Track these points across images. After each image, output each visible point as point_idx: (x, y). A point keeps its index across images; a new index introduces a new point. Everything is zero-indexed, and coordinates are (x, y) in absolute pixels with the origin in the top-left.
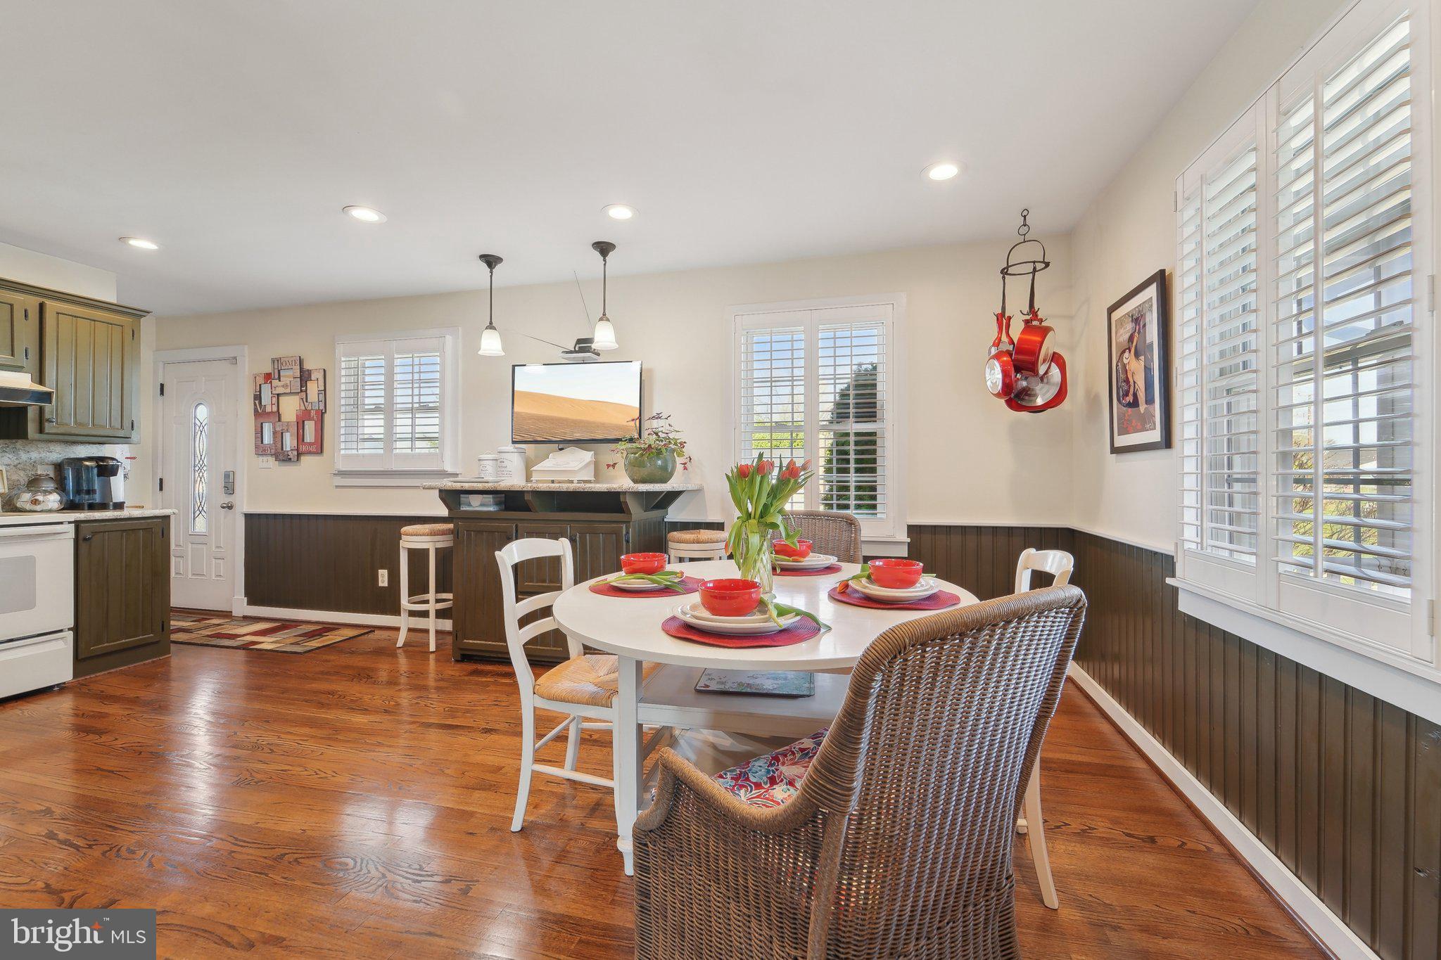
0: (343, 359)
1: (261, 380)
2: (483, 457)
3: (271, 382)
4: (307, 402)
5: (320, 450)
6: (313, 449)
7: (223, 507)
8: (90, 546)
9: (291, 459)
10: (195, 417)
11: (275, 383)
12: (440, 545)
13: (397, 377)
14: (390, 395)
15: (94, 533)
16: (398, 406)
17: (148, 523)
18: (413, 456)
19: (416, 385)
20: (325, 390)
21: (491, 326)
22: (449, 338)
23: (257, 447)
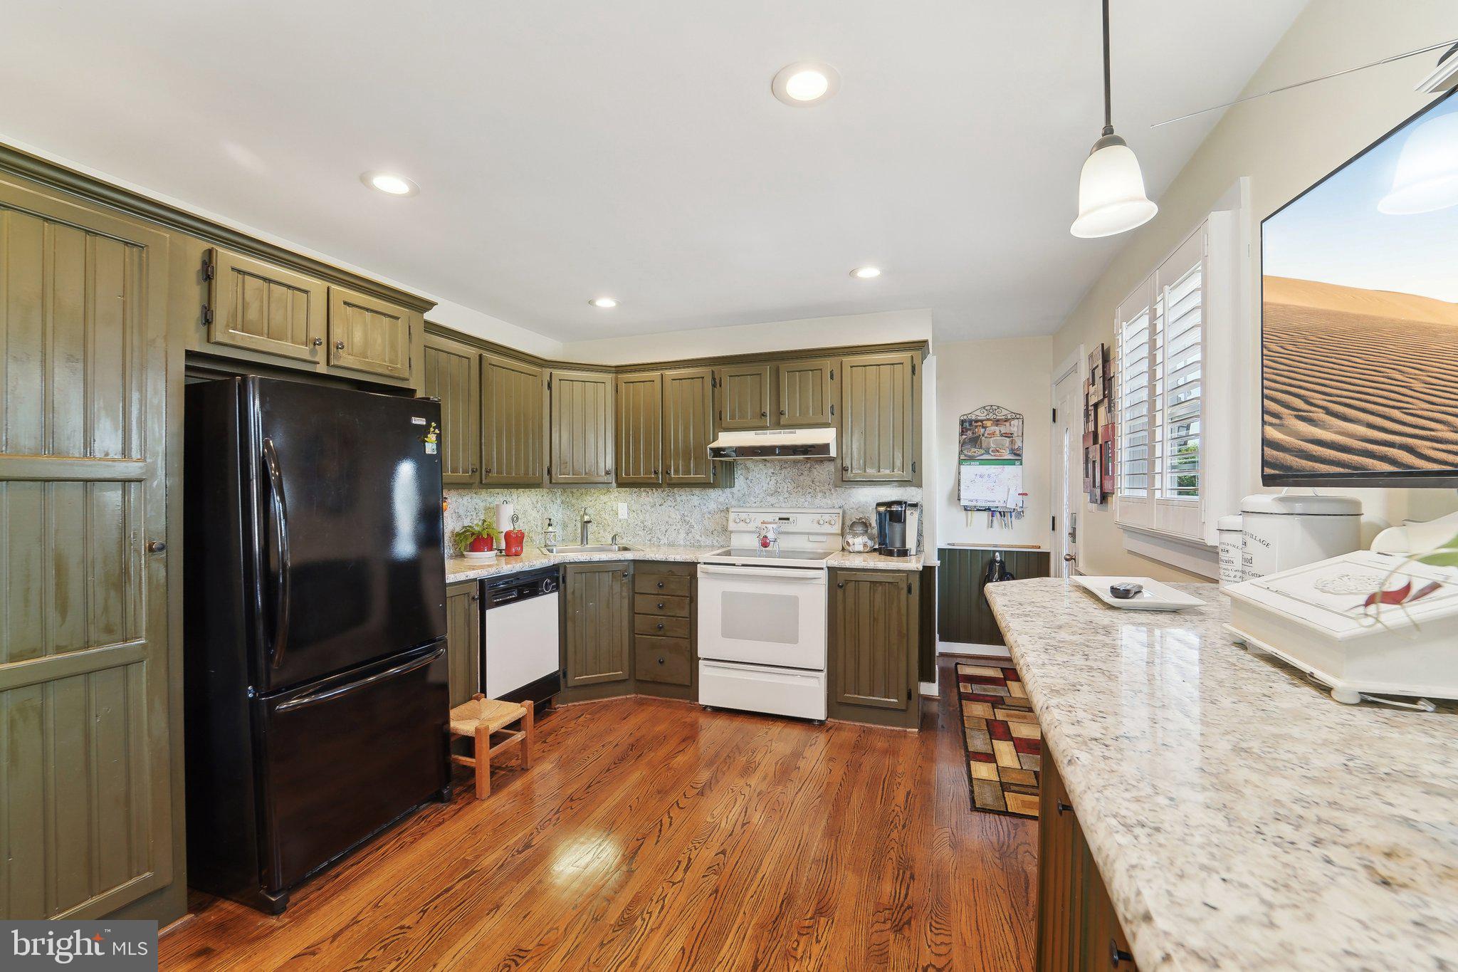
0: (1120, 330)
4: (1110, 411)
6: (1110, 486)
7: (1067, 559)
8: (844, 593)
9: (1097, 500)
11: (1091, 389)
15: (847, 582)
17: (894, 577)
23: (1084, 483)
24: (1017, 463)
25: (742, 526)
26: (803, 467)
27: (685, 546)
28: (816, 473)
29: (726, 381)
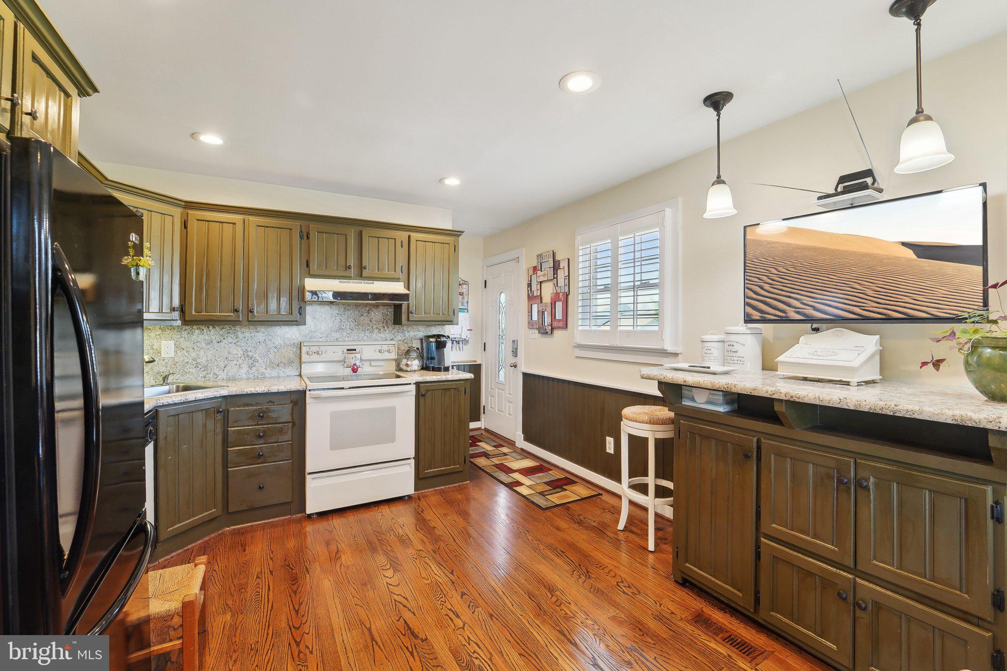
0: (580, 248)
1: (531, 272)
2: (706, 337)
3: (536, 273)
4: (557, 286)
5: (566, 326)
6: (561, 324)
7: (511, 366)
8: (425, 399)
9: (547, 332)
10: (500, 302)
11: (539, 273)
12: (660, 436)
13: (621, 258)
14: (615, 276)
15: (427, 391)
16: (622, 285)
17: (456, 384)
18: (635, 332)
19: (637, 264)
20: (569, 276)
21: (719, 181)
22: (668, 212)
23: (529, 323)
24: (466, 311)
25: (315, 357)
26: (363, 310)
27: (248, 379)
28: (373, 315)
29: (314, 235)
